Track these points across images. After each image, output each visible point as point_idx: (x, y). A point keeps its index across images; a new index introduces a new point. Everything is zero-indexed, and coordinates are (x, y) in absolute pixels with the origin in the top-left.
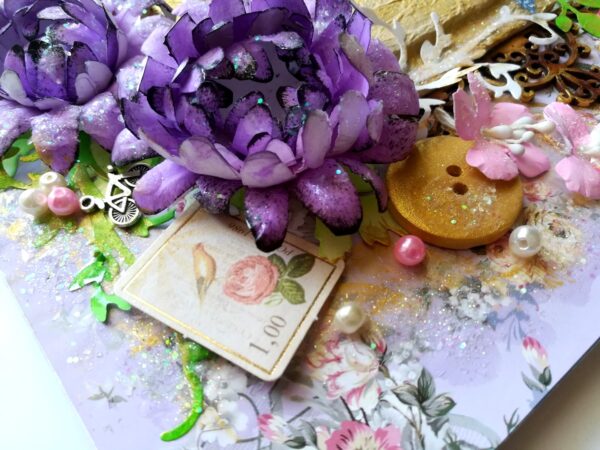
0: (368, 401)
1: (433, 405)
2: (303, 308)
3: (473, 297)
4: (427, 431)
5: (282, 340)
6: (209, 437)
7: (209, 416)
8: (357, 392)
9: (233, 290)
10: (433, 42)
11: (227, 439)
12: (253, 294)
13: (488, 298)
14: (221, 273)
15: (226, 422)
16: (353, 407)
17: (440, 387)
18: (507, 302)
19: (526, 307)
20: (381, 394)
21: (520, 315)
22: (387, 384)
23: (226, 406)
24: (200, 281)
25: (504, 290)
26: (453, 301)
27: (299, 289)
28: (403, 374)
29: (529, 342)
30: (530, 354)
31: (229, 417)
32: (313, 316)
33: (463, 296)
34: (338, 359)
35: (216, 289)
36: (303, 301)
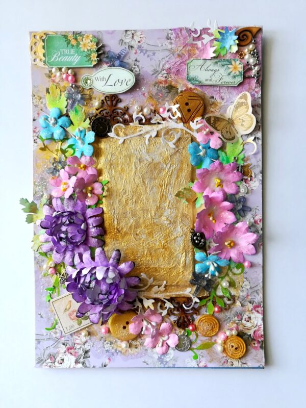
0: (78, 347)
1: (86, 355)
2: (79, 326)
3: (109, 345)
4: (82, 358)
5: (71, 330)
6: (52, 333)
7: (54, 330)
8: (78, 344)
9: (70, 315)
10: (159, 288)
11: (54, 336)
12: (73, 318)
13: (111, 348)
14: (70, 310)
15: (56, 333)
16: (75, 346)
17: (90, 354)
18: (113, 351)
19: (115, 354)
20: (81, 347)
21: (113, 354)
22: (83, 347)
23: (57, 331)
24: (66, 309)
25: (115, 348)
26: (105, 343)
27: (81, 322)
28: (87, 347)
29: (109, 359)
30: (107, 361)
31: (57, 332)
32: (79, 329)
33: (108, 343)
34: (79, 337)
35: (67, 313)
36: (80, 325)
